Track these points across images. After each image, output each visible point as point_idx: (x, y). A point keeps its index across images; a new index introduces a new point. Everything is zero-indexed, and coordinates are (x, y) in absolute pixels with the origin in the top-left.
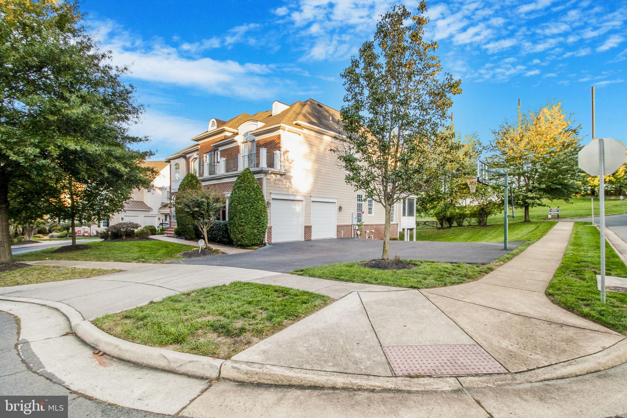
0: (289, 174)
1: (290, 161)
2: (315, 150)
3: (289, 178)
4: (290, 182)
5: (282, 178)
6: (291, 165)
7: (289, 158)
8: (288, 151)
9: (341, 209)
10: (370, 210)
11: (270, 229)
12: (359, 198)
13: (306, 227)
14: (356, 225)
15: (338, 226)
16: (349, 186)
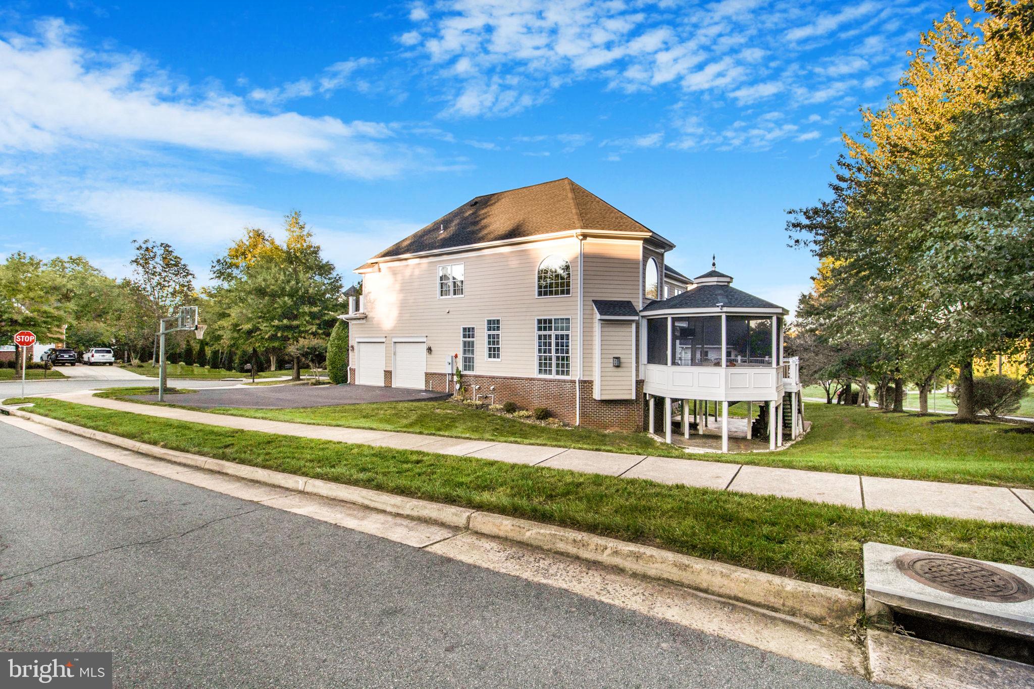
1: (373, 301)
3: (372, 319)
4: (372, 324)
5: (364, 321)
6: (373, 306)
7: (371, 299)
8: (372, 292)
9: (429, 350)
10: (494, 352)
11: (353, 370)
12: (468, 332)
13: (385, 371)
14: (453, 375)
15: (426, 374)
16: (449, 316)
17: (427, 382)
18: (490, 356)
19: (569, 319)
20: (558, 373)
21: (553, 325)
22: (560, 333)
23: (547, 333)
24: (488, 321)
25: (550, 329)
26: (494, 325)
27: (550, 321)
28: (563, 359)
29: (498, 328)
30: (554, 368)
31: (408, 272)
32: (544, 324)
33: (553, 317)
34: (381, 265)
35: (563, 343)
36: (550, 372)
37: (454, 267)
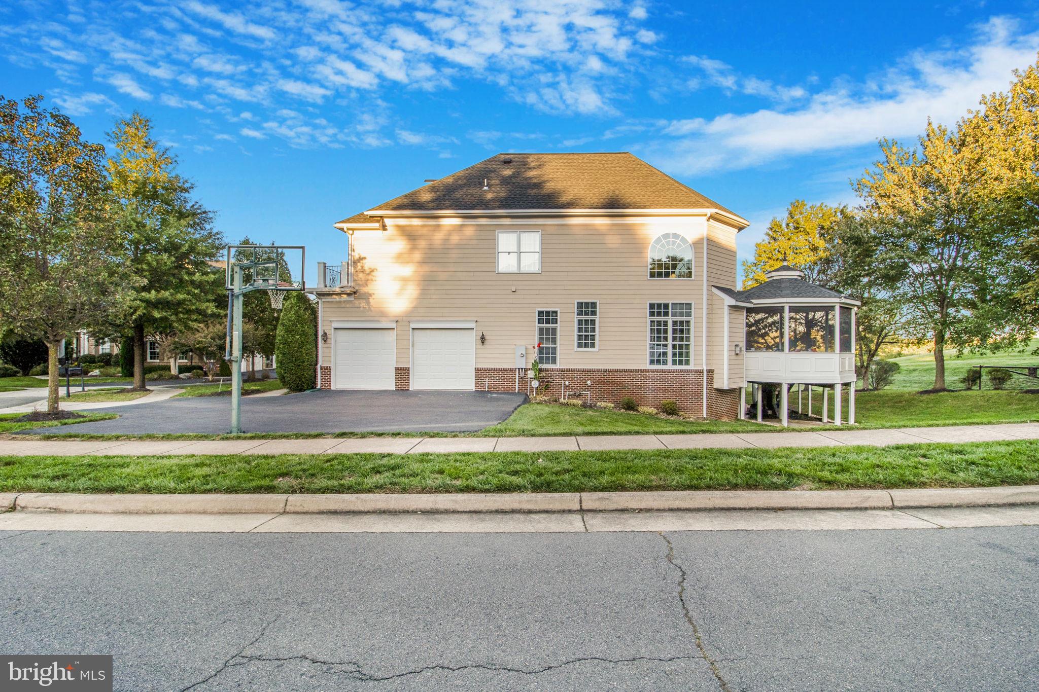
0: (364, 290)
1: (368, 272)
2: (422, 243)
3: (367, 297)
4: (368, 303)
5: (352, 298)
6: (370, 277)
7: (366, 268)
8: (365, 258)
9: (483, 339)
10: (586, 339)
11: (327, 370)
12: (548, 317)
13: (397, 369)
14: (526, 370)
15: (477, 370)
16: (513, 296)
17: (477, 379)
18: (580, 345)
19: (690, 304)
20: (674, 362)
21: (670, 310)
22: (678, 319)
23: (662, 318)
24: (578, 303)
25: (666, 314)
26: (587, 309)
27: (666, 306)
28: (681, 347)
29: (594, 313)
30: (670, 358)
31: (438, 237)
32: (658, 309)
33: (670, 302)
34: (387, 221)
35: (682, 330)
36: (665, 363)
37: (522, 234)
